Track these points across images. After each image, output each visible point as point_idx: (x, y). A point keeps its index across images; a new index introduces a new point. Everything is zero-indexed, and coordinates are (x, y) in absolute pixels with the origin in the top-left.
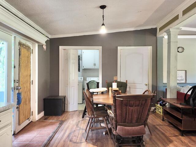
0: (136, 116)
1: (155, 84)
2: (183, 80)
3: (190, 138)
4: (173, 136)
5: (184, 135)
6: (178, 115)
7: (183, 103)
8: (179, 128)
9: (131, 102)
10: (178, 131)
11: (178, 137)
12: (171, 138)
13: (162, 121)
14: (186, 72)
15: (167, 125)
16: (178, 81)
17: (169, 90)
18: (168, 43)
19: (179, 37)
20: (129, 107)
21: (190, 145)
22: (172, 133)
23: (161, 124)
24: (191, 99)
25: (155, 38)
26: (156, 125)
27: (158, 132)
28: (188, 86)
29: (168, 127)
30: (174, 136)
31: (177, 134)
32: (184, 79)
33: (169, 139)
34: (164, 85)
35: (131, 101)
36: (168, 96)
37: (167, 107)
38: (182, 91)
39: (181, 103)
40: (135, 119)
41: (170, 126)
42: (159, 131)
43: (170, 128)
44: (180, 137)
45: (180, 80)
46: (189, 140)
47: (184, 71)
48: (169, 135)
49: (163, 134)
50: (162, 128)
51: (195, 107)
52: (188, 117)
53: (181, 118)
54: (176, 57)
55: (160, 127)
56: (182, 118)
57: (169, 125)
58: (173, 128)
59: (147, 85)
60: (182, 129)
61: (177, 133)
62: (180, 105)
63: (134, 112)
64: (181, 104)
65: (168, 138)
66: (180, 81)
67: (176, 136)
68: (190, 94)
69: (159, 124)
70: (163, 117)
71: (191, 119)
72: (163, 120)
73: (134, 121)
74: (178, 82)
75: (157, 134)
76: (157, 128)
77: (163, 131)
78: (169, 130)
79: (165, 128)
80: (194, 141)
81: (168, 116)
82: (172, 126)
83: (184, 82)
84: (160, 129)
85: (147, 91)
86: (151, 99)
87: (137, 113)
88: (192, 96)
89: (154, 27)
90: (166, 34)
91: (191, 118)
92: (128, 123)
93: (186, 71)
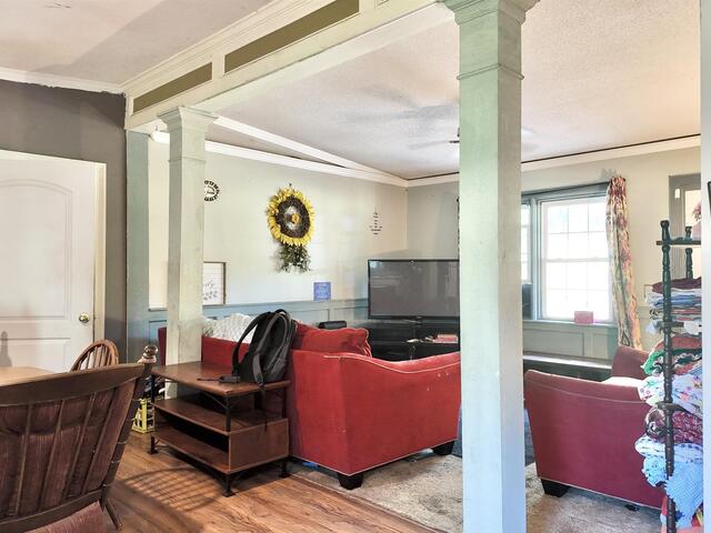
0: (65, 473)
1: (118, 316)
2: (215, 296)
3: (255, 497)
4: (198, 504)
5: (234, 490)
6: (214, 423)
7: (229, 376)
8: (216, 471)
9: (43, 410)
10: (210, 481)
11: (213, 504)
12: (194, 516)
13: (148, 457)
14: (225, 268)
15: (169, 467)
17: (176, 332)
18: (170, 161)
19: (211, 147)
20: (33, 437)
21: (258, 521)
22: (192, 494)
23: (148, 469)
24: (256, 360)
25: (117, 133)
26: (128, 480)
27: (145, 508)
28: (238, 314)
29: (175, 475)
30: (203, 505)
31: (211, 495)
32: (220, 291)
33: (189, 519)
34: (150, 316)
35: (45, 404)
36: (172, 358)
37: (167, 397)
38: (217, 335)
39: (222, 378)
40: (60, 486)
41: (181, 469)
42: (146, 498)
43: (182, 475)
44: (223, 500)
45: (207, 294)
46: (253, 502)
47: (220, 266)
48: (187, 507)
49: (162, 508)
50: (152, 484)
51: (266, 386)
52: (245, 424)
53: (225, 433)
54: (200, 215)
55: (146, 481)
56: (228, 430)
57: (178, 464)
58: (193, 474)
59: (86, 321)
60: (227, 470)
61: (208, 489)
62: (221, 383)
63: (58, 453)
64: (222, 381)
65: (184, 517)
67: (209, 501)
68: (250, 342)
69: (141, 472)
70: (153, 439)
71: (254, 427)
72: (153, 451)
73: (54, 498)
74: (205, 303)
75: (139, 518)
76: (134, 492)
77: (161, 498)
78: (179, 486)
79: (165, 482)
80: (265, 502)
81: (172, 431)
82: (188, 466)
83: (218, 301)
84: (149, 492)
85: (99, 346)
86: (137, 380)
87: (69, 457)
88: (258, 349)
89: (115, 90)
90: (165, 126)
91: (255, 424)
92: (20, 515)
93: (224, 264)
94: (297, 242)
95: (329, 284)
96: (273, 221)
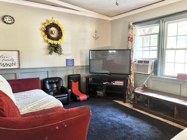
2: (15, 65)
14: (19, 54)
16: (7, 66)
32: (17, 62)
45: (11, 64)
66: (10, 66)
83: (16, 66)
94: (55, 42)
95: (73, 60)
96: (44, 34)
